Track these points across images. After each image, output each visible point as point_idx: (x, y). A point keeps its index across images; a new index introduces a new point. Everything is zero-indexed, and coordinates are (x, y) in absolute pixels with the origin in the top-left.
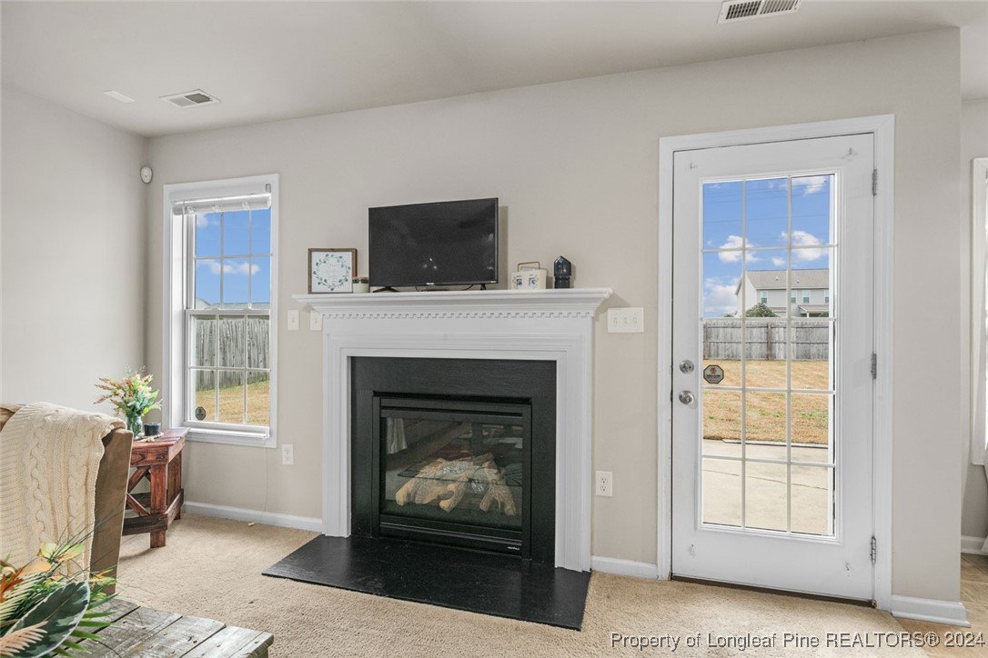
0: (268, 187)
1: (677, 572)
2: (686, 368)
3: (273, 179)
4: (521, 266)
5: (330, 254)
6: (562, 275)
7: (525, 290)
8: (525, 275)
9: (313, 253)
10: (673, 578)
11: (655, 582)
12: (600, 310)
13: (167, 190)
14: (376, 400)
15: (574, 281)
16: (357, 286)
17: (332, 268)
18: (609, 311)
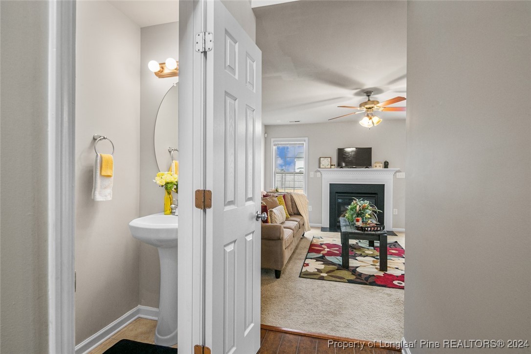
0: (305, 141)
3: (306, 139)
4: (375, 163)
5: (325, 158)
6: (386, 165)
7: (377, 168)
8: (378, 165)
9: (321, 158)
12: (395, 173)
13: (272, 140)
14: (337, 194)
15: (389, 166)
16: (332, 167)
17: (325, 162)
18: (397, 173)
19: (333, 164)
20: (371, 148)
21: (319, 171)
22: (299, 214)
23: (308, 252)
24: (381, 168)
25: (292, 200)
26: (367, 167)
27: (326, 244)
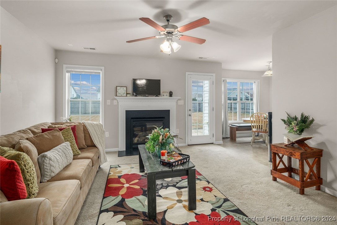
0: (101, 70)
1: (189, 144)
2: (190, 110)
3: (103, 68)
4: (163, 92)
5: (121, 87)
6: (171, 94)
7: (165, 97)
8: (165, 94)
9: (117, 87)
10: (188, 145)
11: (186, 146)
12: (177, 101)
13: (65, 66)
14: (132, 120)
15: (173, 95)
16: (128, 95)
17: (122, 91)
18: (179, 101)
19: (129, 93)
20: (160, 80)
21: (116, 99)
22: (94, 146)
23: (104, 198)
24: (168, 97)
25: (85, 130)
26: (157, 96)
27: (125, 175)
